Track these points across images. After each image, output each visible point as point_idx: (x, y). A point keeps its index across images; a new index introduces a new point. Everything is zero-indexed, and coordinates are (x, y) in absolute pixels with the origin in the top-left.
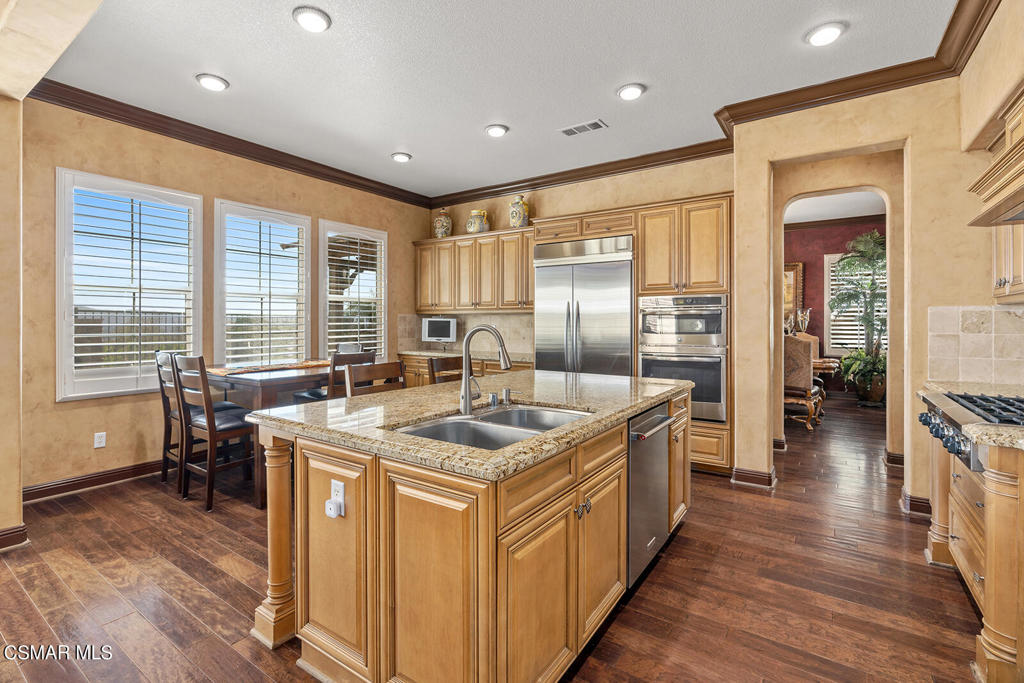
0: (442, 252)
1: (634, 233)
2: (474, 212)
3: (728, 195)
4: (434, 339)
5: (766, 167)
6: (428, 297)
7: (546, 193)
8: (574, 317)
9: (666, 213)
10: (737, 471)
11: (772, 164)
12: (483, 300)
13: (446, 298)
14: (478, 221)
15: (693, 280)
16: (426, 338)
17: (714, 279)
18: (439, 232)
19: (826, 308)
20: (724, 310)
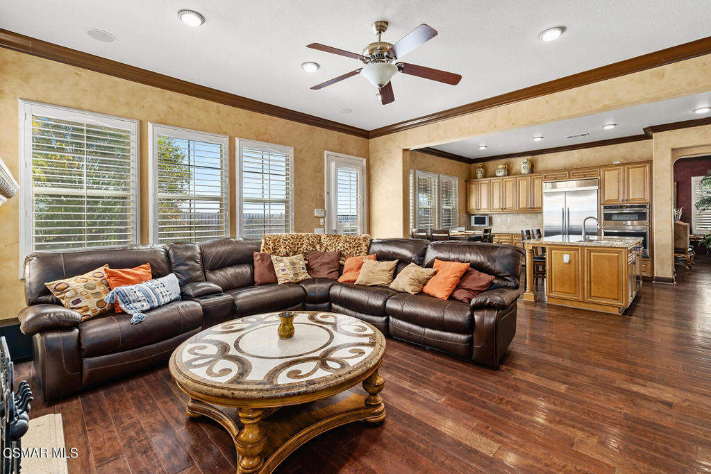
0: (482, 185)
1: (599, 178)
2: (500, 167)
3: (650, 162)
4: (477, 225)
5: (670, 151)
6: (473, 205)
7: (539, 157)
8: (566, 214)
9: (616, 169)
10: (656, 277)
11: (673, 149)
12: (507, 207)
13: (484, 205)
14: (503, 171)
15: (631, 198)
16: (473, 224)
17: (642, 197)
18: (479, 175)
19: (693, 208)
20: (648, 210)
